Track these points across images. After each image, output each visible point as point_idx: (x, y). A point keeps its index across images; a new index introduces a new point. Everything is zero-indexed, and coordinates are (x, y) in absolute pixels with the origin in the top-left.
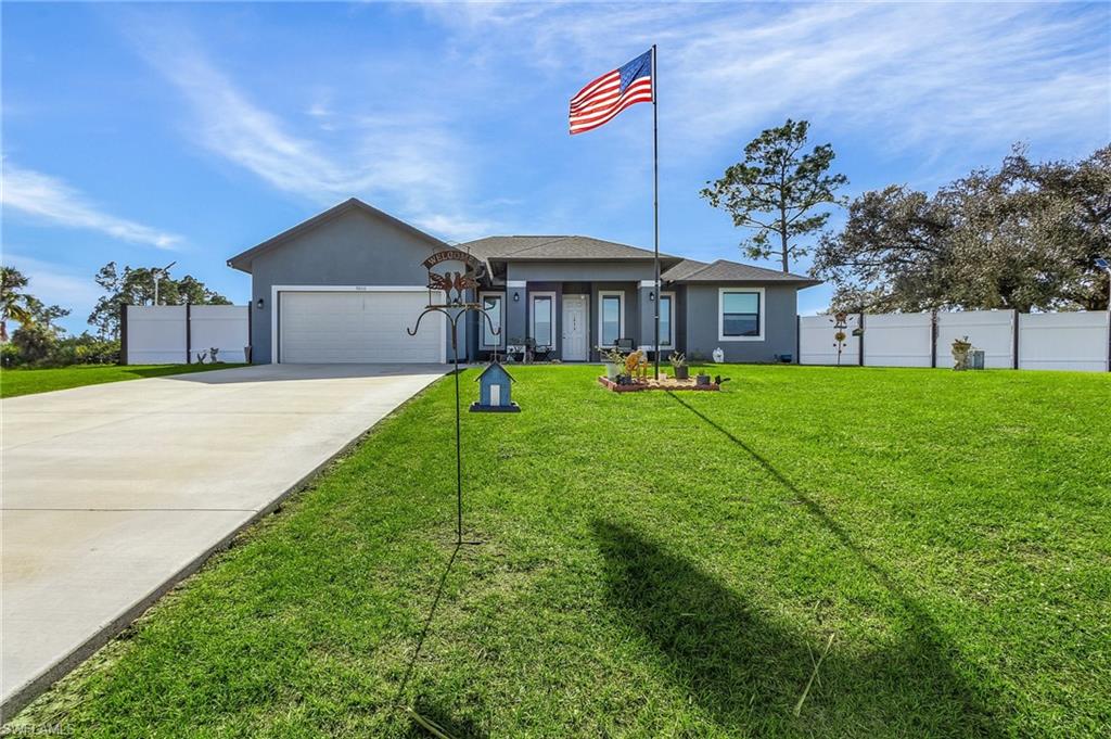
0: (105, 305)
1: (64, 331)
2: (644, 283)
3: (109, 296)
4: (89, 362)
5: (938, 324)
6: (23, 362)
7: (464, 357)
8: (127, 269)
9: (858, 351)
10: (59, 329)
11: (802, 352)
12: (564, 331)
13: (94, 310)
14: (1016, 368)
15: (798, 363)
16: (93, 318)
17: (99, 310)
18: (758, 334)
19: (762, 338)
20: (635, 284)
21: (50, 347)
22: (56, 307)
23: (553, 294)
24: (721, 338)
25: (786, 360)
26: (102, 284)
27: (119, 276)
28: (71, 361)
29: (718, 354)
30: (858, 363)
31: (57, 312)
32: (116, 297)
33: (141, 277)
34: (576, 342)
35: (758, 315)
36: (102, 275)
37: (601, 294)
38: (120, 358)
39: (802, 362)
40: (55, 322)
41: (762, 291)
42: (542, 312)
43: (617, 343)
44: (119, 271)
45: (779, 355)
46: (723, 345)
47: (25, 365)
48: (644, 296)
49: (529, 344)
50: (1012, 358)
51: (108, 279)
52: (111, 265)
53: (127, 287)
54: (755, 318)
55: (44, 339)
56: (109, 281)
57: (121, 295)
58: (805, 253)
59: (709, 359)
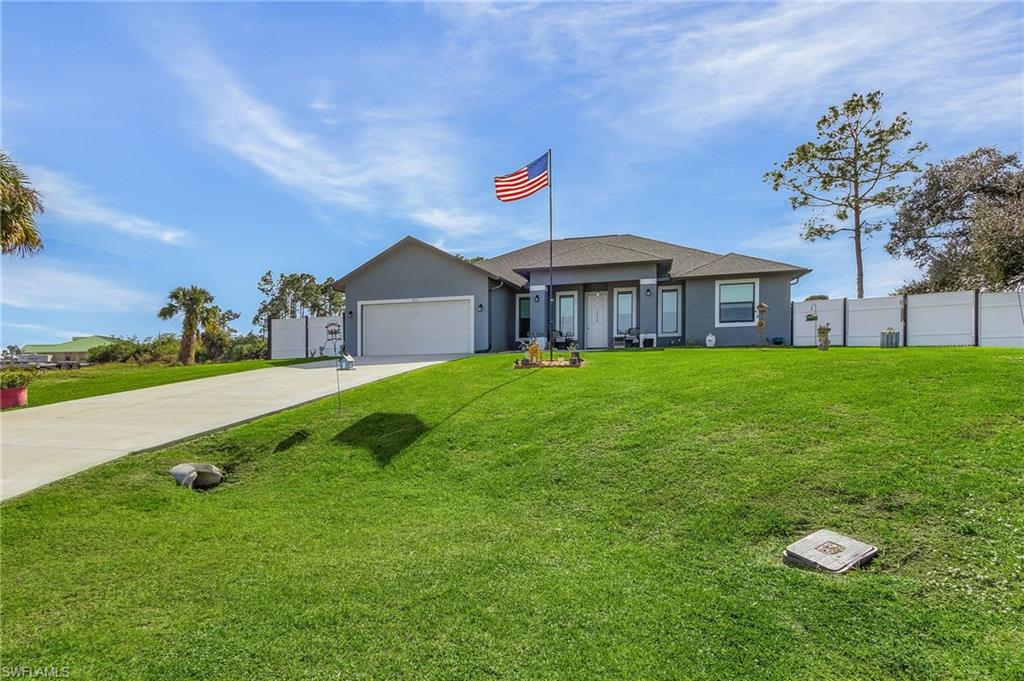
0: (265, 307)
1: (236, 331)
2: (642, 281)
3: (268, 300)
4: (253, 358)
5: (909, 305)
6: (207, 359)
7: (487, 348)
8: (282, 276)
9: (842, 333)
10: (232, 330)
11: (796, 334)
12: (587, 323)
13: (257, 313)
14: (977, 345)
15: (792, 345)
16: (256, 320)
17: (261, 312)
18: (753, 320)
19: (756, 323)
20: (638, 282)
21: (225, 346)
22: (230, 311)
23: (575, 293)
24: (718, 325)
25: (778, 343)
26: (263, 290)
27: (275, 282)
28: (241, 357)
29: (711, 339)
30: (842, 344)
31: (232, 316)
32: (273, 300)
33: (292, 282)
35: (753, 303)
36: (262, 283)
37: (617, 290)
38: (266, 354)
39: (795, 344)
40: (230, 324)
41: (757, 281)
42: (568, 308)
44: (276, 279)
45: (770, 339)
46: (717, 331)
47: (210, 361)
50: (973, 335)
51: (266, 286)
52: (269, 274)
53: (282, 291)
54: (751, 305)
55: (221, 340)
56: (268, 287)
57: (277, 299)
58: (878, 228)
59: (702, 344)
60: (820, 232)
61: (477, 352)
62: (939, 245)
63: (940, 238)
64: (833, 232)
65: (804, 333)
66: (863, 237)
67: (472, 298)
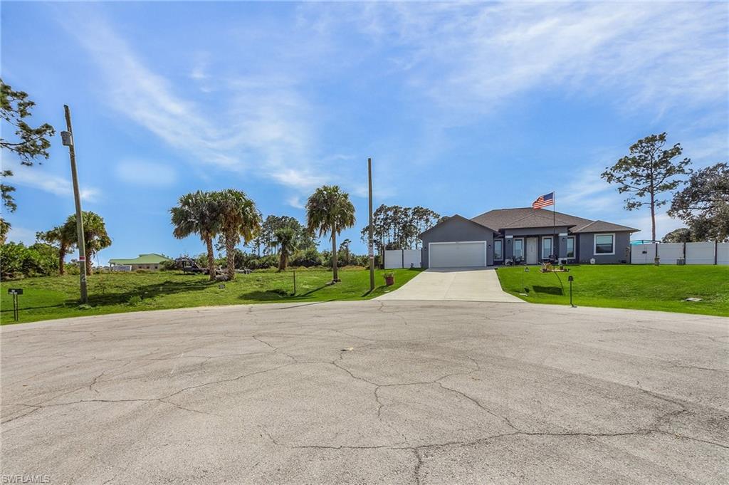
2: (561, 235)
5: (686, 247)
11: (632, 258)
12: (527, 252)
14: (716, 264)
15: (630, 263)
18: (612, 252)
19: (614, 253)
20: (557, 234)
23: (523, 239)
24: (595, 254)
25: (624, 262)
29: (593, 261)
34: (532, 256)
35: (612, 244)
37: (543, 238)
39: (632, 263)
41: (614, 234)
42: (518, 245)
43: (550, 257)
45: (621, 260)
46: (595, 257)
48: (561, 239)
49: (514, 258)
50: (714, 259)
54: (610, 245)
58: (664, 203)
59: (589, 263)
60: (633, 205)
61: (488, 266)
62: (696, 213)
63: (697, 211)
64: (640, 205)
65: (636, 257)
66: (655, 207)
67: (485, 242)
